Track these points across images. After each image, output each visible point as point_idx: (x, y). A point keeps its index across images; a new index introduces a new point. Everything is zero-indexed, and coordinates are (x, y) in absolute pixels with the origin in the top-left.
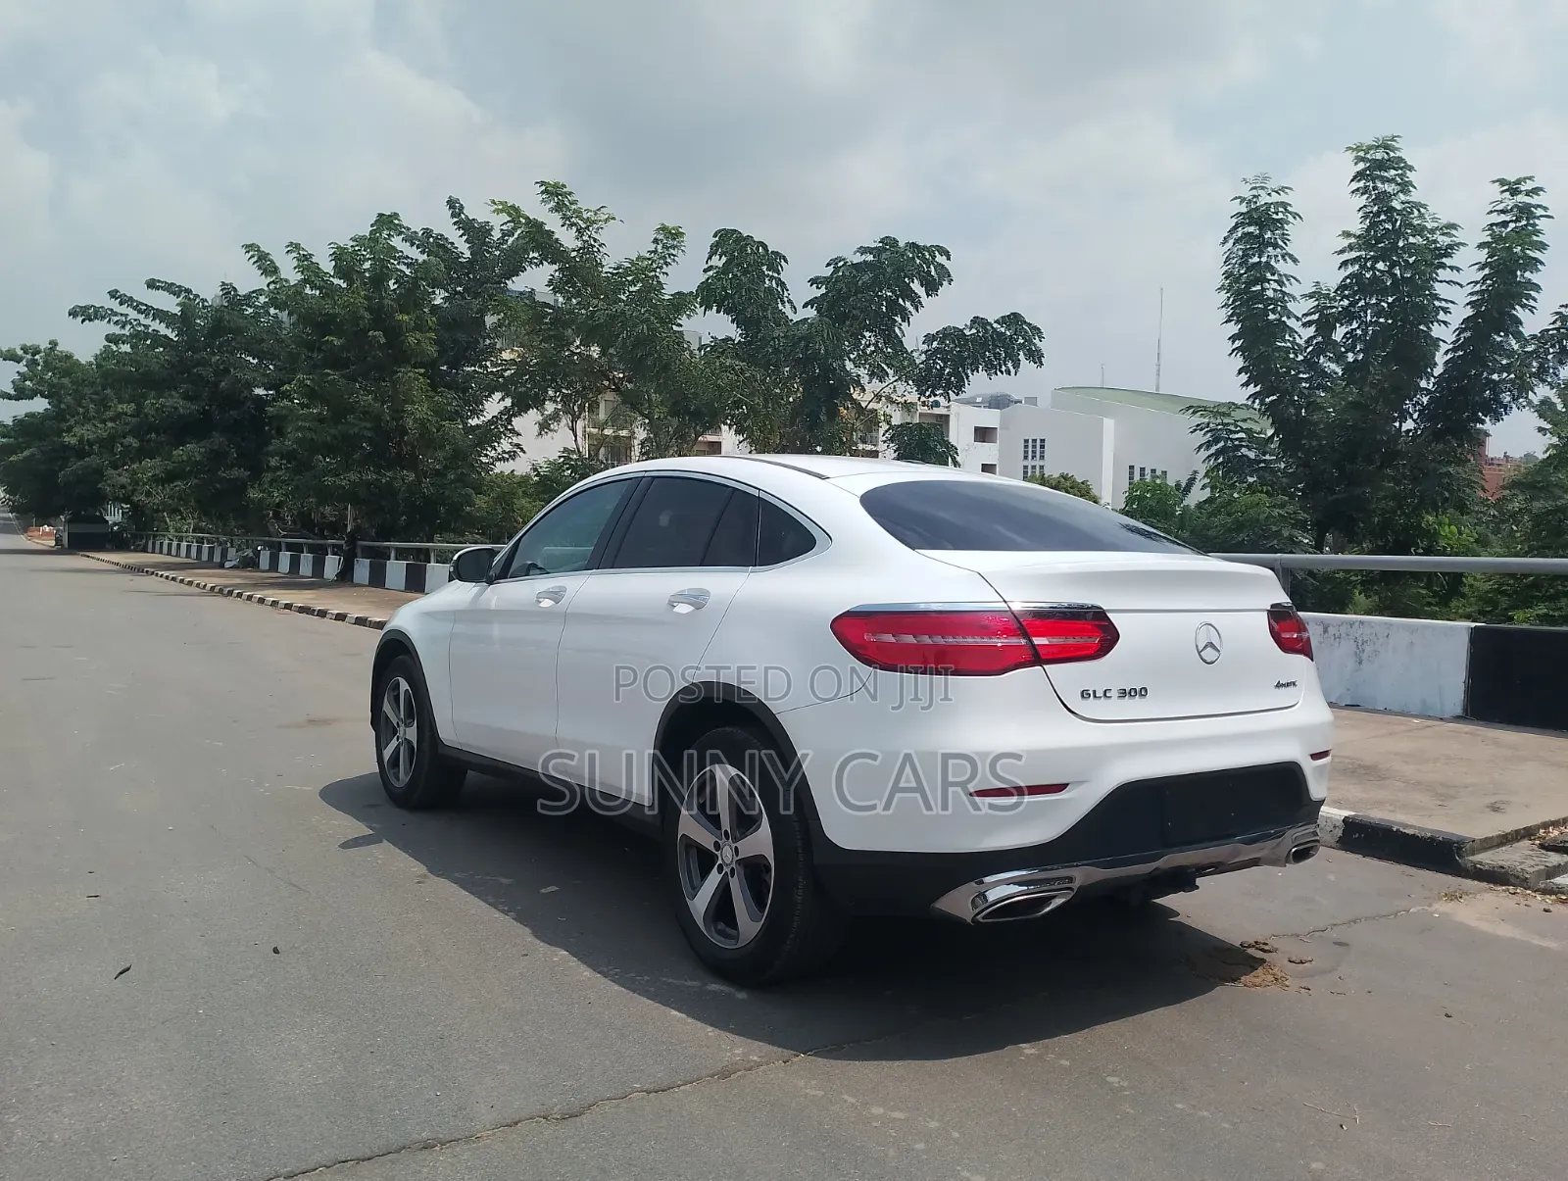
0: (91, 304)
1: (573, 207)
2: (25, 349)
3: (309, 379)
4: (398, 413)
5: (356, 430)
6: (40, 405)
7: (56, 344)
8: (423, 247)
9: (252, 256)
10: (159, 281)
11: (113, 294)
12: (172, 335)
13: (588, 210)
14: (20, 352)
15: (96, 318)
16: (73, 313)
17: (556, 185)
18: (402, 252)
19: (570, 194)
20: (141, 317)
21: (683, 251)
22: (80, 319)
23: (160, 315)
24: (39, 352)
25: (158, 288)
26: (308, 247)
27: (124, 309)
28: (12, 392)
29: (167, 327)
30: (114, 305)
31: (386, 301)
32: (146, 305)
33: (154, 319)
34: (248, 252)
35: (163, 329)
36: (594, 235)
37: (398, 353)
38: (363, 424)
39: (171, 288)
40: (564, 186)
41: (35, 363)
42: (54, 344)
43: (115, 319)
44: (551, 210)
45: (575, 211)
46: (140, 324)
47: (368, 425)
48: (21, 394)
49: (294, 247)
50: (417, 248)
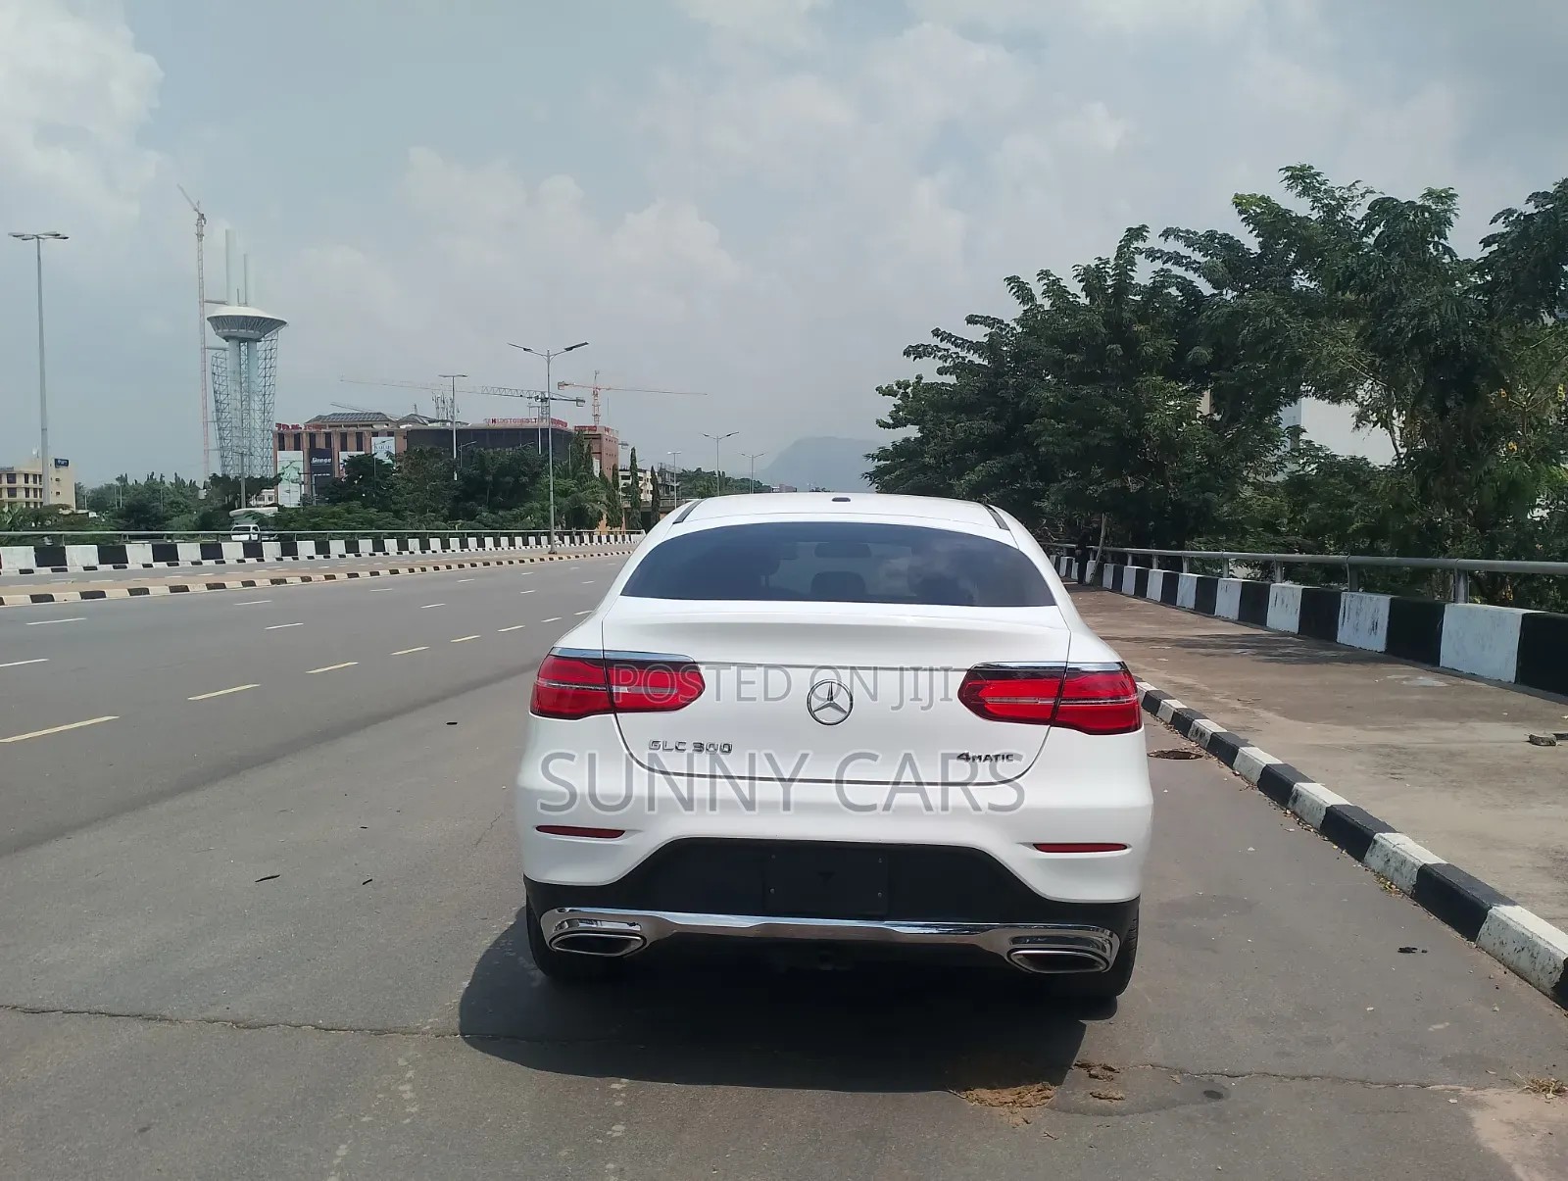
0: (920, 343)
1: (1323, 187)
2: (899, 384)
3: (1052, 396)
4: (1139, 423)
5: (1097, 441)
6: (912, 432)
7: (921, 378)
8: (1204, 249)
9: (1012, 288)
10: (977, 316)
11: (936, 333)
12: (986, 363)
13: (1341, 188)
14: (895, 388)
15: (925, 355)
16: (907, 353)
17: (1302, 169)
18: (1190, 257)
19: (1318, 174)
20: (958, 350)
21: (1456, 214)
22: (912, 357)
23: (976, 347)
24: (908, 386)
25: (976, 323)
26: (1056, 273)
27: (944, 345)
28: (891, 422)
29: (980, 356)
30: (936, 341)
31: (1124, 314)
32: (962, 339)
33: (969, 351)
34: (1009, 284)
35: (974, 358)
36: (1349, 213)
37: (1135, 364)
38: (1103, 435)
39: (985, 321)
40: (1311, 167)
41: (905, 395)
42: (919, 378)
43: (940, 354)
44: (1299, 195)
45: (1326, 191)
46: (958, 357)
47: (1108, 436)
48: (897, 423)
49: (1044, 274)
50: (1200, 251)
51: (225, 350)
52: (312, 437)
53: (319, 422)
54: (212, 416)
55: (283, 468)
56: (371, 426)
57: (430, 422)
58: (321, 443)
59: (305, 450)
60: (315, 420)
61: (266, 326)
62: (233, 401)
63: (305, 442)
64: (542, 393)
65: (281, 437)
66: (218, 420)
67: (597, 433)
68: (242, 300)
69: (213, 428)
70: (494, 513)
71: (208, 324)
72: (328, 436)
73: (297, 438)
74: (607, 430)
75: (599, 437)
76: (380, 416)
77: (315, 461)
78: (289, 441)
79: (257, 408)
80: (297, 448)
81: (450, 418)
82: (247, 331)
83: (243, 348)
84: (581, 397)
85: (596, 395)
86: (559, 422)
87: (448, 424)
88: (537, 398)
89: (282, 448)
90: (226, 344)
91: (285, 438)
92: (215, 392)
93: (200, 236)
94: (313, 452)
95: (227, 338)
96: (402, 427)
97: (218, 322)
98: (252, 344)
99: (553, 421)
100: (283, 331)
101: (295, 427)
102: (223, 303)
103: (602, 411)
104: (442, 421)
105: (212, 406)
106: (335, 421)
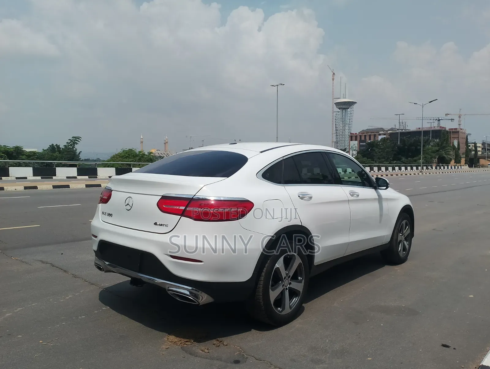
51: (339, 112)
52: (361, 136)
53: (363, 132)
54: (335, 132)
55: (352, 146)
56: (379, 132)
57: (398, 130)
58: (363, 138)
59: (358, 141)
60: (362, 131)
61: (350, 104)
62: (340, 127)
63: (358, 138)
64: (439, 118)
65: (351, 137)
66: (336, 133)
67: (457, 130)
68: (344, 97)
69: (334, 135)
70: (407, 159)
71: (335, 105)
72: (365, 136)
73: (356, 137)
74: (461, 129)
75: (458, 132)
76: (382, 129)
77: (361, 144)
78: (354, 138)
79: (347, 129)
80: (356, 140)
81: (404, 128)
82: (345, 106)
83: (344, 111)
84: (452, 118)
85: (460, 117)
86: (443, 127)
87: (404, 130)
88: (436, 120)
89: (352, 140)
90: (339, 110)
91: (352, 137)
92: (336, 125)
93: (333, 79)
94: (361, 141)
95: (339, 109)
96: (388, 132)
97: (337, 104)
98: (346, 109)
99: (441, 127)
100: (355, 105)
101: (356, 134)
102: (339, 98)
103: (462, 123)
104: (402, 129)
105: (335, 129)
106: (367, 131)
